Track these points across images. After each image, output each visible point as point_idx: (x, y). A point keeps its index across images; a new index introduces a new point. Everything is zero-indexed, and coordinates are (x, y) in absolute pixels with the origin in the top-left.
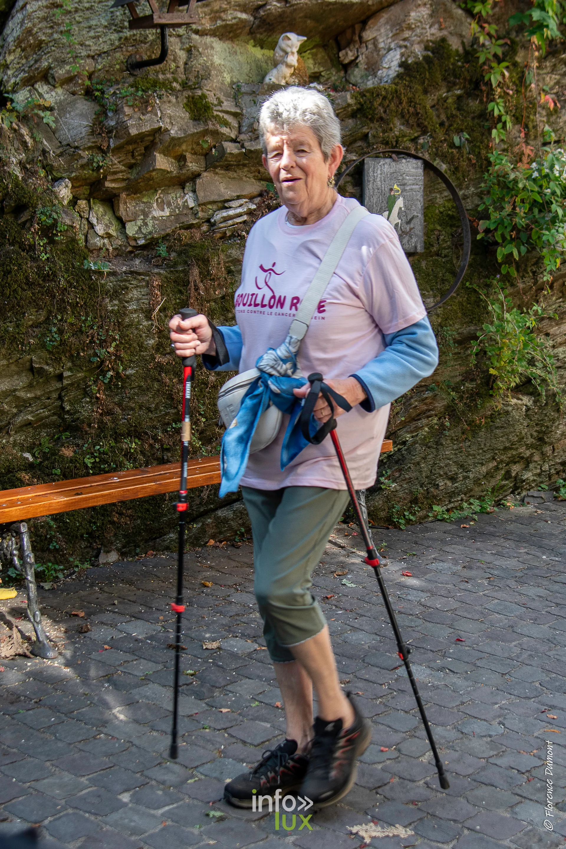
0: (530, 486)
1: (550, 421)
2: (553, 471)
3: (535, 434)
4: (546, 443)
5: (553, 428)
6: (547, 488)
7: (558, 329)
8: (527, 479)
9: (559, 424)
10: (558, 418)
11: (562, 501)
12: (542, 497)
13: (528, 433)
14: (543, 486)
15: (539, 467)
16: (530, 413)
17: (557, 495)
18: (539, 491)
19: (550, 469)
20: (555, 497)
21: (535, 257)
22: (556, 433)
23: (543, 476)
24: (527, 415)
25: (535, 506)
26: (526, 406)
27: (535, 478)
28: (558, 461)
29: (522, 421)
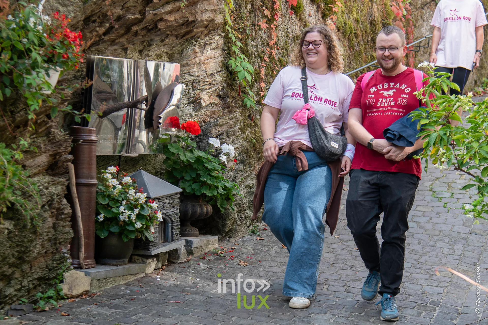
0: (12, 300)
1: (28, 242)
2: (31, 286)
3: (16, 254)
4: (25, 261)
5: (31, 248)
6: (27, 301)
7: (33, 162)
8: (10, 294)
9: (36, 245)
10: (35, 239)
11: (41, 311)
12: (23, 310)
13: (11, 253)
14: (23, 299)
15: (19, 283)
16: (11, 235)
17: (36, 307)
18: (20, 304)
19: (29, 284)
20: (34, 309)
21: (13, 99)
22: (34, 252)
23: (23, 291)
24: (9, 238)
25: (18, 318)
26: (8, 229)
27: (17, 293)
28: (36, 277)
29: (5, 243)
